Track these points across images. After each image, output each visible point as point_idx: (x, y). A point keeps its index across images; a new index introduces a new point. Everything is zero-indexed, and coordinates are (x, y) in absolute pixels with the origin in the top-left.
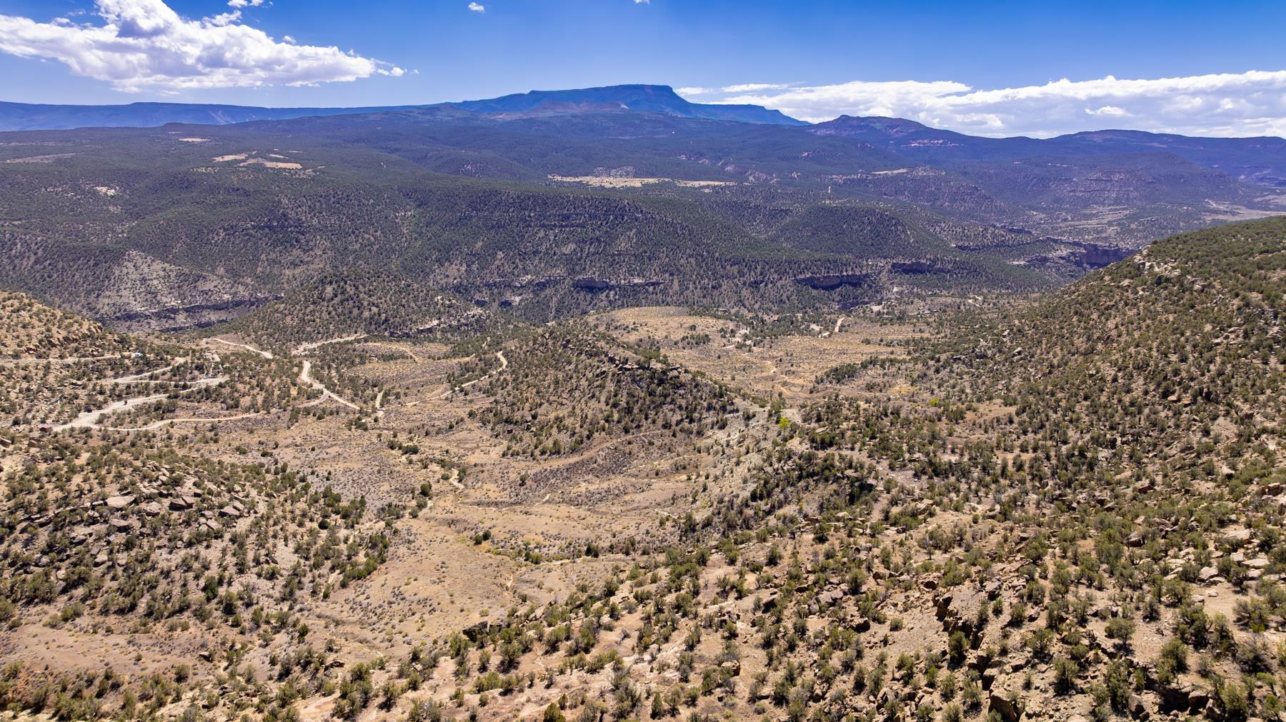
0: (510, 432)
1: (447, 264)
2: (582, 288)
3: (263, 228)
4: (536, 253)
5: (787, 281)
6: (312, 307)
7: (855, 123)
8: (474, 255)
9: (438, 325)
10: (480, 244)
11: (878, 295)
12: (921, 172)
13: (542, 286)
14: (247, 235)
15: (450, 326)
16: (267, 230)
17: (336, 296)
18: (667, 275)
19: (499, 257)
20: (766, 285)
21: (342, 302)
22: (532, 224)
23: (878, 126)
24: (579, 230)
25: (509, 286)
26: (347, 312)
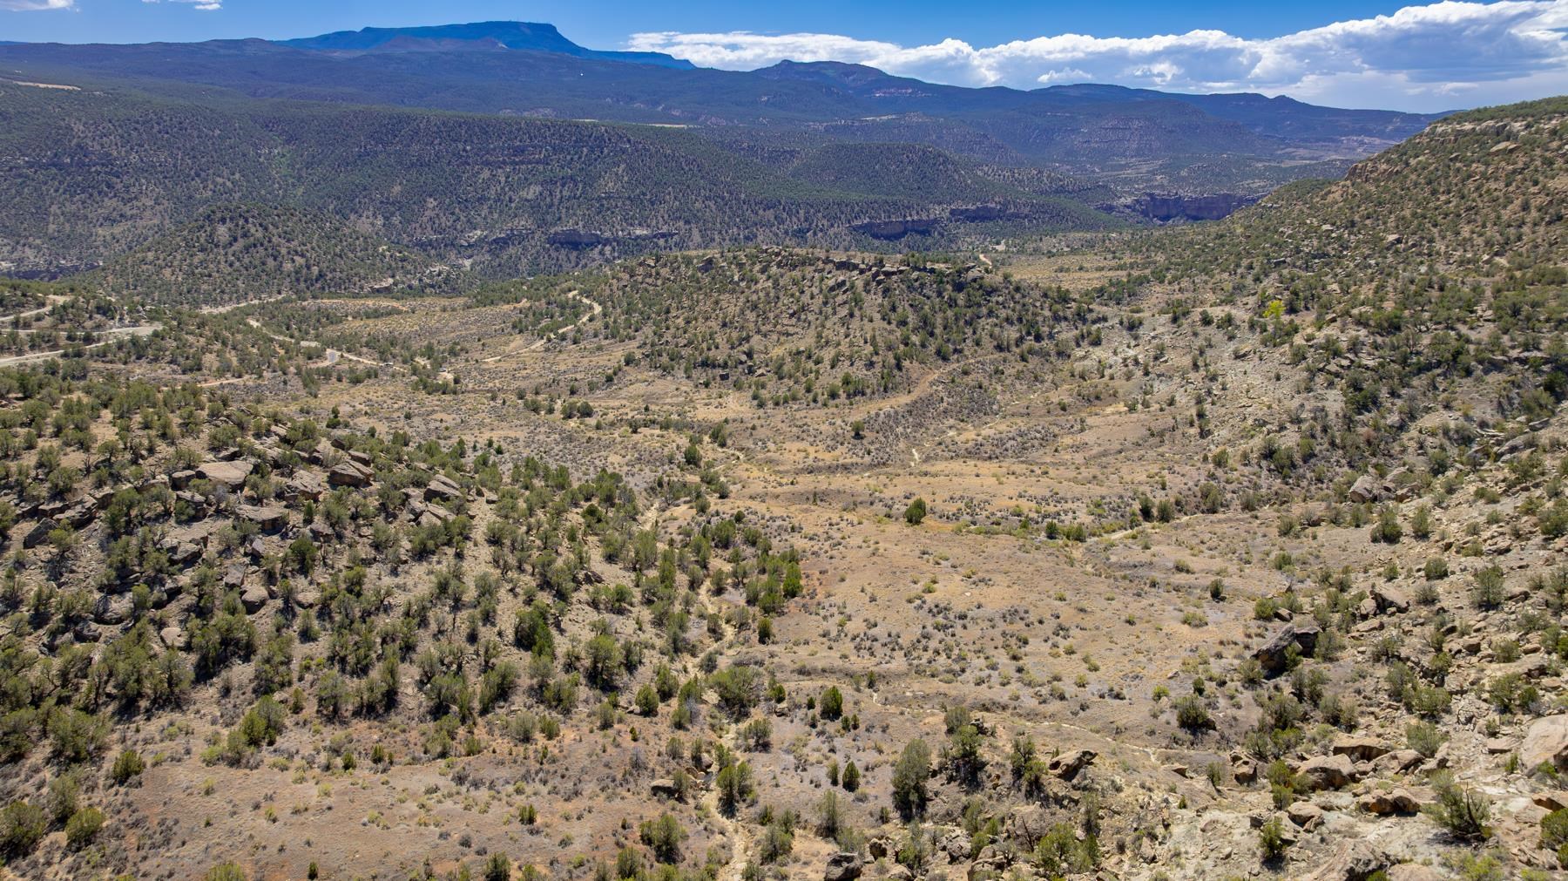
0: (724, 377)
1: (353, 217)
2: (562, 244)
3: (47, 167)
4: (482, 200)
5: (840, 229)
6: (201, 256)
7: (802, 68)
8: (393, 204)
9: (395, 284)
10: (397, 189)
11: (953, 246)
12: (915, 118)
13: (503, 243)
14: (20, 176)
15: (410, 287)
16: (54, 170)
17: (235, 240)
18: (681, 223)
19: (431, 206)
20: (815, 234)
21: (247, 249)
22: (470, 161)
23: (830, 72)
24: (541, 168)
25: (453, 245)
26: (257, 262)
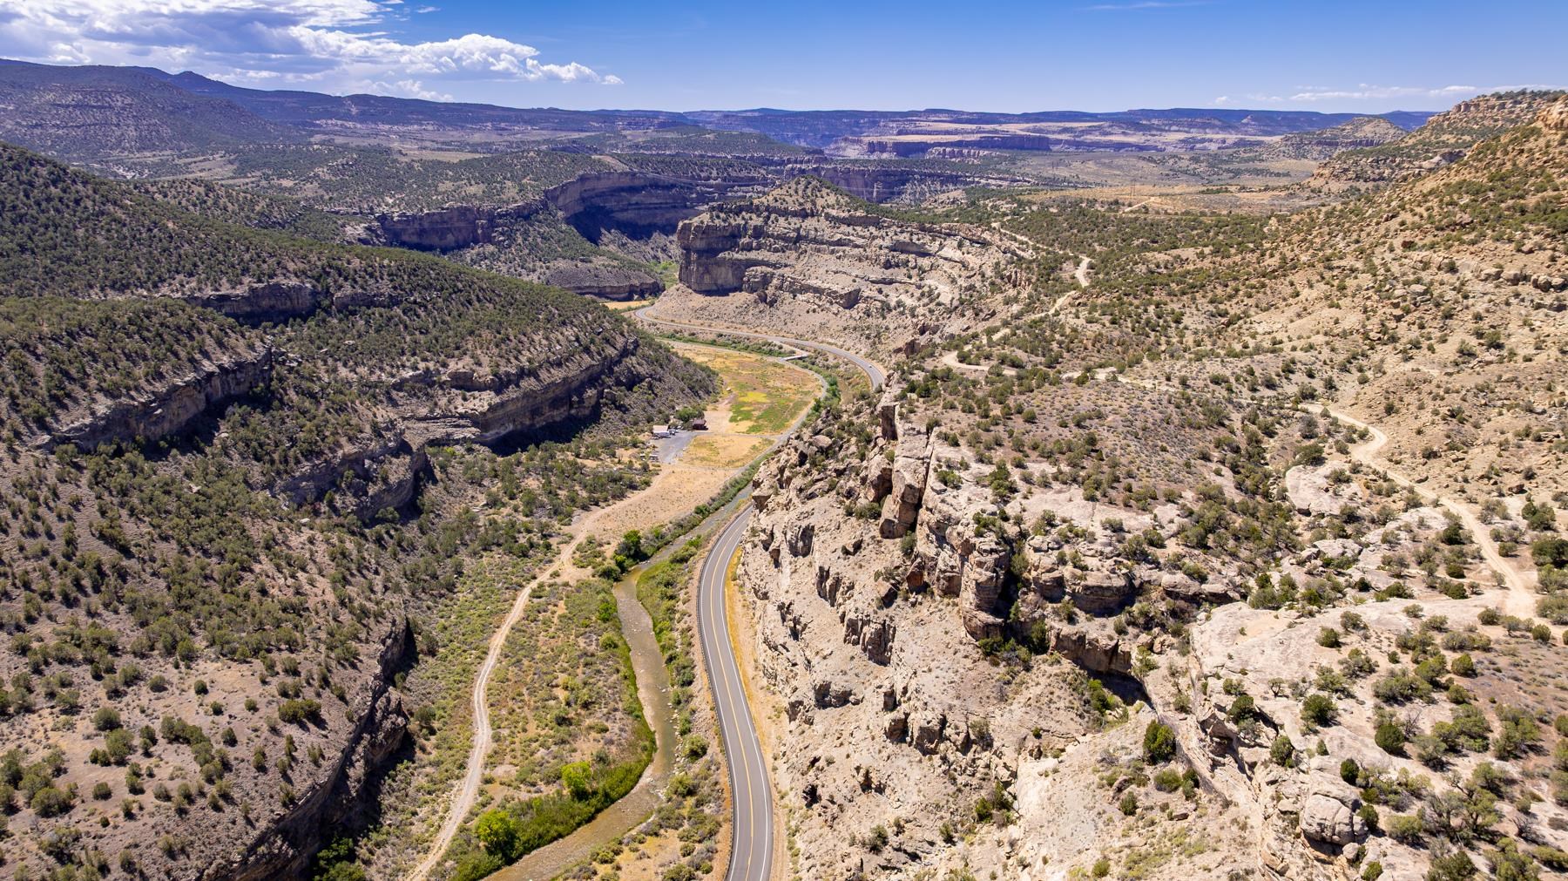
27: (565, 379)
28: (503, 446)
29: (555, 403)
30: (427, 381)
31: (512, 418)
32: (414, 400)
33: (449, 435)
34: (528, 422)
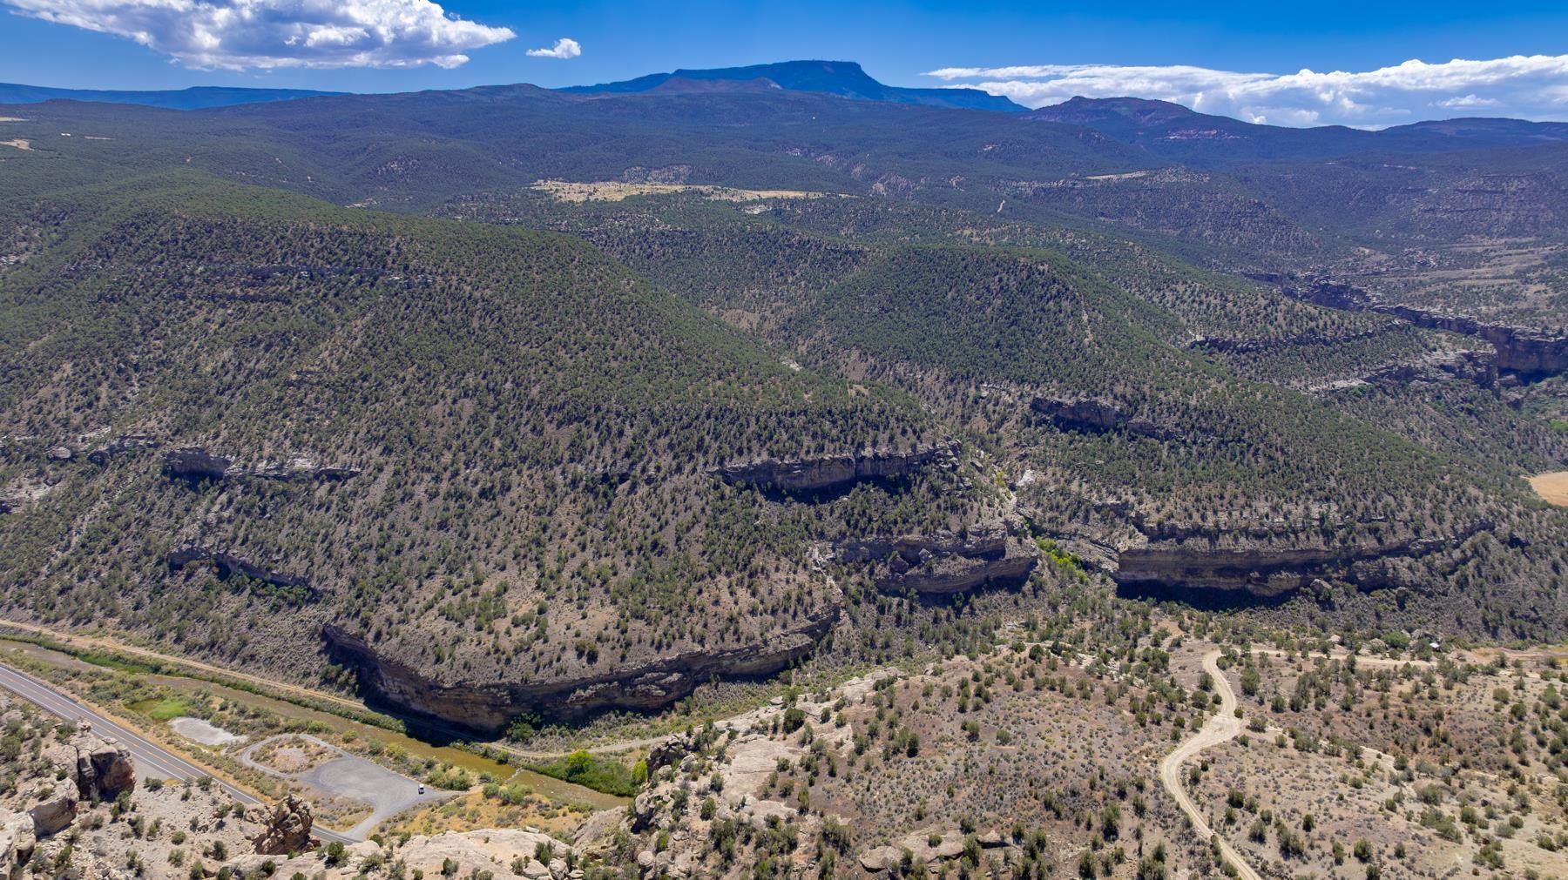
5: (694, 478)
7: (1090, 106)
12: (1168, 177)
18: (377, 451)
19: (58, 378)
20: (632, 489)
23: (1124, 110)
27: (1251, 553)
28: (1127, 590)
29: (1222, 571)
30: (1121, 510)
31: (1158, 567)
32: (1101, 524)
33: (1099, 562)
34: (1178, 578)
